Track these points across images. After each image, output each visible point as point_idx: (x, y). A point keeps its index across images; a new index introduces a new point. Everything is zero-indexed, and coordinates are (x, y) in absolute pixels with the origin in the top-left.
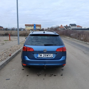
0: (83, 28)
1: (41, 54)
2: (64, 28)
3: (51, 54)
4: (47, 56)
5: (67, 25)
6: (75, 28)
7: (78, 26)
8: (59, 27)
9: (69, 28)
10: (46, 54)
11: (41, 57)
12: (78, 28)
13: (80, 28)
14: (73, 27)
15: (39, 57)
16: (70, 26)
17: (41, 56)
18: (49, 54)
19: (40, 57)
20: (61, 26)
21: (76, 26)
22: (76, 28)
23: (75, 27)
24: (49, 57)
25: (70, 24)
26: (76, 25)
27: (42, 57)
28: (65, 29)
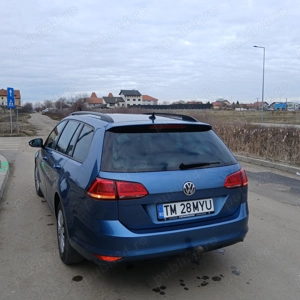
0: (160, 103)
1: (173, 205)
2: (104, 103)
3: (208, 201)
4: (196, 208)
5: (110, 94)
6: (137, 103)
7: (147, 98)
8: (85, 100)
9: (121, 104)
10: (191, 202)
11: (174, 215)
12: (146, 103)
13: (152, 103)
14: (131, 99)
15: (168, 219)
16: (123, 96)
17: (173, 210)
18: (202, 201)
19: (170, 216)
20: (94, 94)
21: (141, 98)
22: (141, 103)
23: (137, 99)
24: (200, 211)
25: (122, 91)
26: (139, 95)
27: (178, 217)
28: (108, 106)
